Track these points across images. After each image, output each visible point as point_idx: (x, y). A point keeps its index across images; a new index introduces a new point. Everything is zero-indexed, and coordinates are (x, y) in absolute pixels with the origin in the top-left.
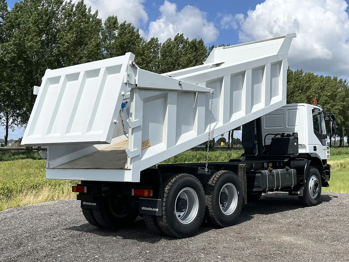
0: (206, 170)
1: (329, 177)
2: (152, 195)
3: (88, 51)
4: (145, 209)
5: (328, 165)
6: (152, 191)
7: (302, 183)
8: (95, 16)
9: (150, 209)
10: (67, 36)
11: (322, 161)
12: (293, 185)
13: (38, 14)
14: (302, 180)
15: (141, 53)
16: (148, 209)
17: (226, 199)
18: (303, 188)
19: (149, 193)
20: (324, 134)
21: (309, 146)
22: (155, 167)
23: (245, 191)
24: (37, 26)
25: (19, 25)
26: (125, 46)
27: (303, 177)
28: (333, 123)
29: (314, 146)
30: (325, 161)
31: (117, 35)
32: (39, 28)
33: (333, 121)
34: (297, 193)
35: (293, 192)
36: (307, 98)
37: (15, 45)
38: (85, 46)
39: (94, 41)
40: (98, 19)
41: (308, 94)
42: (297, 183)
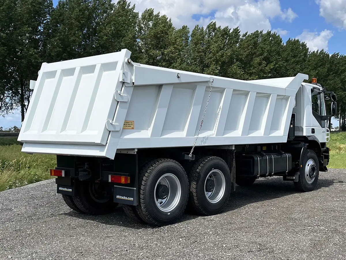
0: (190, 155)
1: (328, 161)
2: (129, 182)
3: (125, 44)
4: (120, 198)
5: (328, 148)
6: (129, 178)
7: (297, 168)
8: (132, 10)
9: (125, 198)
10: (105, 29)
11: (320, 144)
12: (288, 170)
13: (80, 10)
14: (298, 165)
15: (173, 42)
16: (122, 198)
17: (212, 186)
18: (299, 173)
19: (126, 180)
20: (324, 115)
21: (306, 128)
22: (134, 153)
23: (234, 177)
24: (79, 21)
25: (62, 21)
26: (159, 36)
27: (299, 162)
28: (333, 104)
29: (312, 129)
30: (323, 144)
31: (151, 25)
32: (80, 23)
33: (334, 101)
34: (292, 178)
35: (288, 178)
36: (342, 81)
37: (60, 39)
38: (122, 38)
39: (130, 33)
40: (134, 13)
41: (342, 77)
42: (292, 168)
